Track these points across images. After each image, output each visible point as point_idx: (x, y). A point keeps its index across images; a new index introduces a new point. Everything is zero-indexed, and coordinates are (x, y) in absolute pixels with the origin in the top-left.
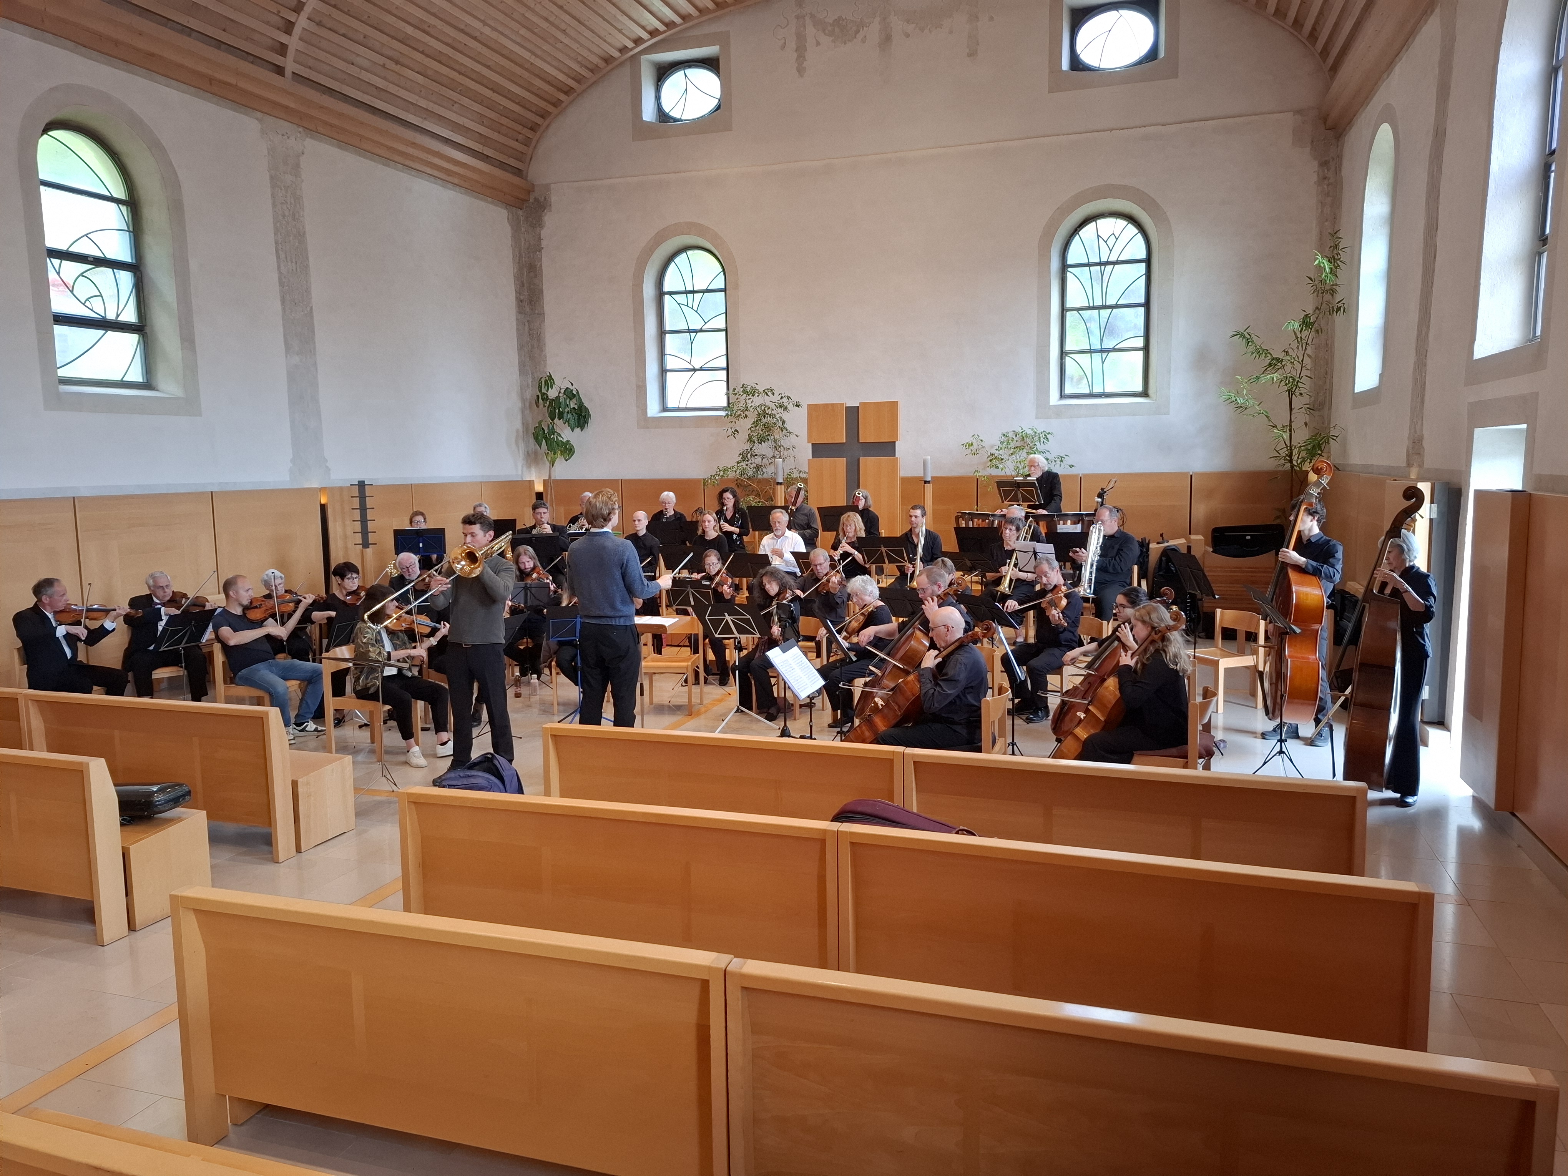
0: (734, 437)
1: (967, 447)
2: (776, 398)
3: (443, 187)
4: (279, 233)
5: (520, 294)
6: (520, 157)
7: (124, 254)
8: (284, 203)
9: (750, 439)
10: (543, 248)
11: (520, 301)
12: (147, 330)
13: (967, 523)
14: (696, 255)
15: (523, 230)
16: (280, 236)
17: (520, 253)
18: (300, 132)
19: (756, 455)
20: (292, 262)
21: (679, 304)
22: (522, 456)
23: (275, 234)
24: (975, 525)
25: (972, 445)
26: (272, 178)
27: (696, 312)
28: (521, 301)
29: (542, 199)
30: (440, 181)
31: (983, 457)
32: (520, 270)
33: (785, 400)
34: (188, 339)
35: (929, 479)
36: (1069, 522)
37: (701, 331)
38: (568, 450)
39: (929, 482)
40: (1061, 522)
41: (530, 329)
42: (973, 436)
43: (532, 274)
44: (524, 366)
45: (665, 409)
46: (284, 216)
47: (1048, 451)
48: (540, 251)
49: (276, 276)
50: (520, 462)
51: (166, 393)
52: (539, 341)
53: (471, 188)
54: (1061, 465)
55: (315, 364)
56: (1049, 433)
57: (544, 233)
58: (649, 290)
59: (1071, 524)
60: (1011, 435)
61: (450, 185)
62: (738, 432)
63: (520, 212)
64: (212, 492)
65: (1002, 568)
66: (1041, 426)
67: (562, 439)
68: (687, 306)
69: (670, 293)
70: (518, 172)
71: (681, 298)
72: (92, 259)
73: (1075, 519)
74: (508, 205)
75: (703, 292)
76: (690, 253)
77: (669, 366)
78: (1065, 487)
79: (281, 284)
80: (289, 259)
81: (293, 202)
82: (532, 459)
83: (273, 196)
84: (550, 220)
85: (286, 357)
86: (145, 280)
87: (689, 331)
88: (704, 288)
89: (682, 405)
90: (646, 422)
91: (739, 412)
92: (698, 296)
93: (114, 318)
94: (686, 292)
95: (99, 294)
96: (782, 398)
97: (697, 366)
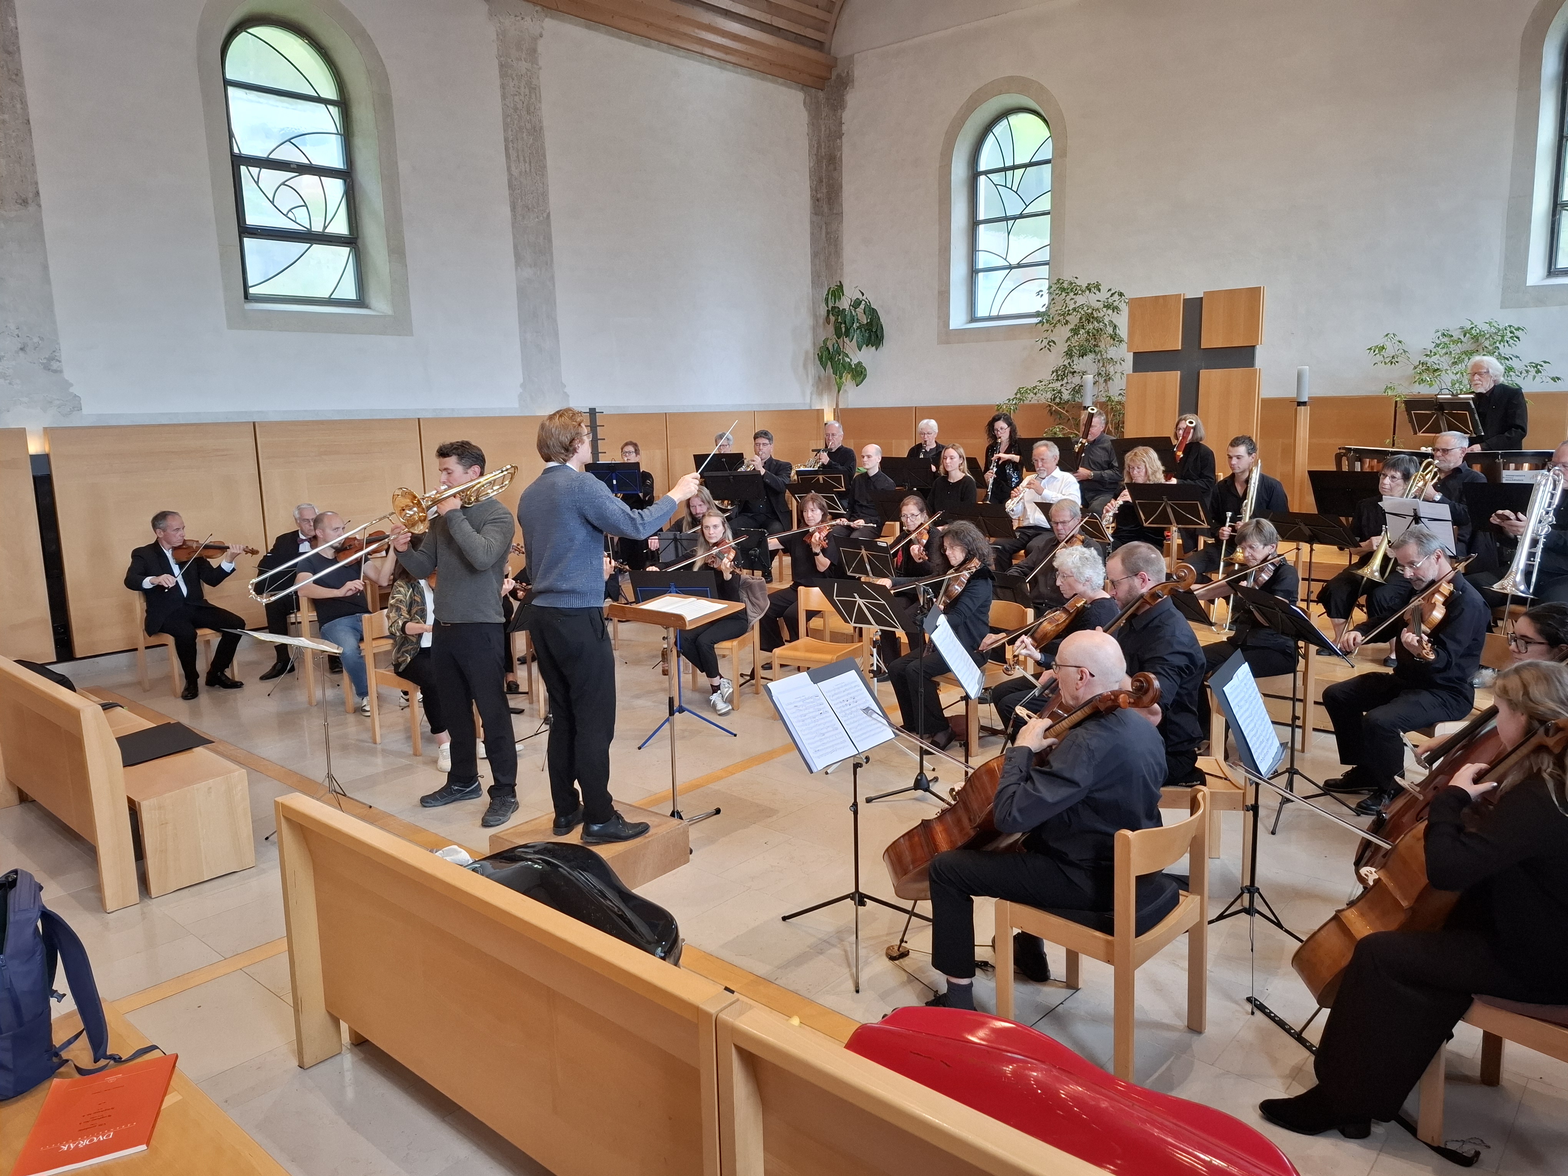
0: (1049, 350)
1: (1377, 352)
2: (1103, 295)
3: (720, 68)
4: (510, 130)
5: (816, 192)
6: (821, 26)
7: (336, 161)
8: (516, 95)
9: (1069, 354)
10: (843, 134)
11: (816, 200)
12: (360, 242)
13: (1351, 465)
14: (1016, 120)
15: (824, 114)
16: (510, 133)
17: (819, 143)
18: (537, 11)
19: (1075, 372)
20: (525, 161)
21: (996, 185)
22: (811, 381)
23: (505, 131)
24: (1367, 468)
25: (1383, 348)
26: (501, 66)
27: (1016, 192)
28: (818, 200)
29: (844, 75)
30: (716, 62)
31: (1405, 369)
32: (819, 162)
33: (1116, 297)
34: (397, 251)
35: (1306, 400)
36: (1526, 466)
37: (1021, 216)
38: (859, 373)
39: (1304, 404)
40: (1512, 466)
41: (827, 233)
42: (1387, 335)
43: (831, 167)
44: (819, 277)
45: (973, 319)
46: (516, 109)
47: (1517, 357)
48: (840, 137)
49: (505, 179)
50: (809, 389)
51: (378, 311)
52: (836, 246)
53: (756, 68)
54: (1534, 377)
55: (552, 278)
56: (1518, 329)
57: (847, 115)
58: (959, 171)
59: (1530, 469)
60: (1457, 334)
61: (730, 66)
62: (1055, 344)
63: (821, 94)
64: (419, 419)
65: (1373, 538)
66: (1506, 318)
67: (849, 360)
68: (1006, 186)
69: (986, 173)
70: (819, 45)
71: (996, 178)
72: (295, 166)
73: (1536, 461)
74: (804, 86)
75: (1025, 166)
76: (1014, 119)
77: (981, 265)
78: (1533, 412)
79: (511, 186)
80: (522, 159)
81: (527, 92)
82: (822, 386)
83: (503, 87)
84: (853, 98)
85: (516, 269)
86: (357, 187)
87: (1006, 219)
88: (1027, 161)
89: (994, 313)
90: (948, 336)
91: (1057, 318)
92: (1019, 172)
93: (321, 230)
94: (1005, 169)
95: (303, 204)
96: (1112, 295)
97: (1014, 262)
